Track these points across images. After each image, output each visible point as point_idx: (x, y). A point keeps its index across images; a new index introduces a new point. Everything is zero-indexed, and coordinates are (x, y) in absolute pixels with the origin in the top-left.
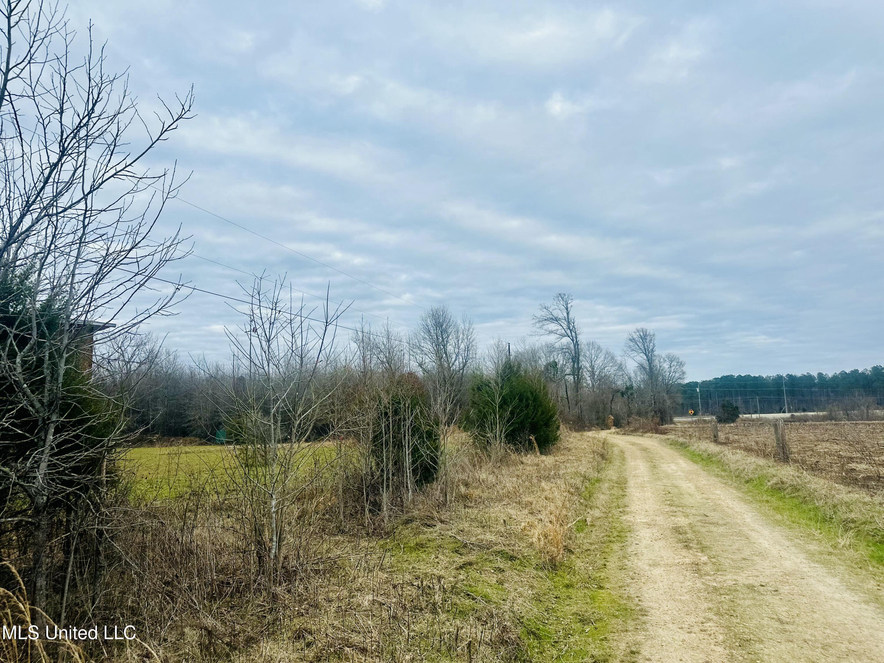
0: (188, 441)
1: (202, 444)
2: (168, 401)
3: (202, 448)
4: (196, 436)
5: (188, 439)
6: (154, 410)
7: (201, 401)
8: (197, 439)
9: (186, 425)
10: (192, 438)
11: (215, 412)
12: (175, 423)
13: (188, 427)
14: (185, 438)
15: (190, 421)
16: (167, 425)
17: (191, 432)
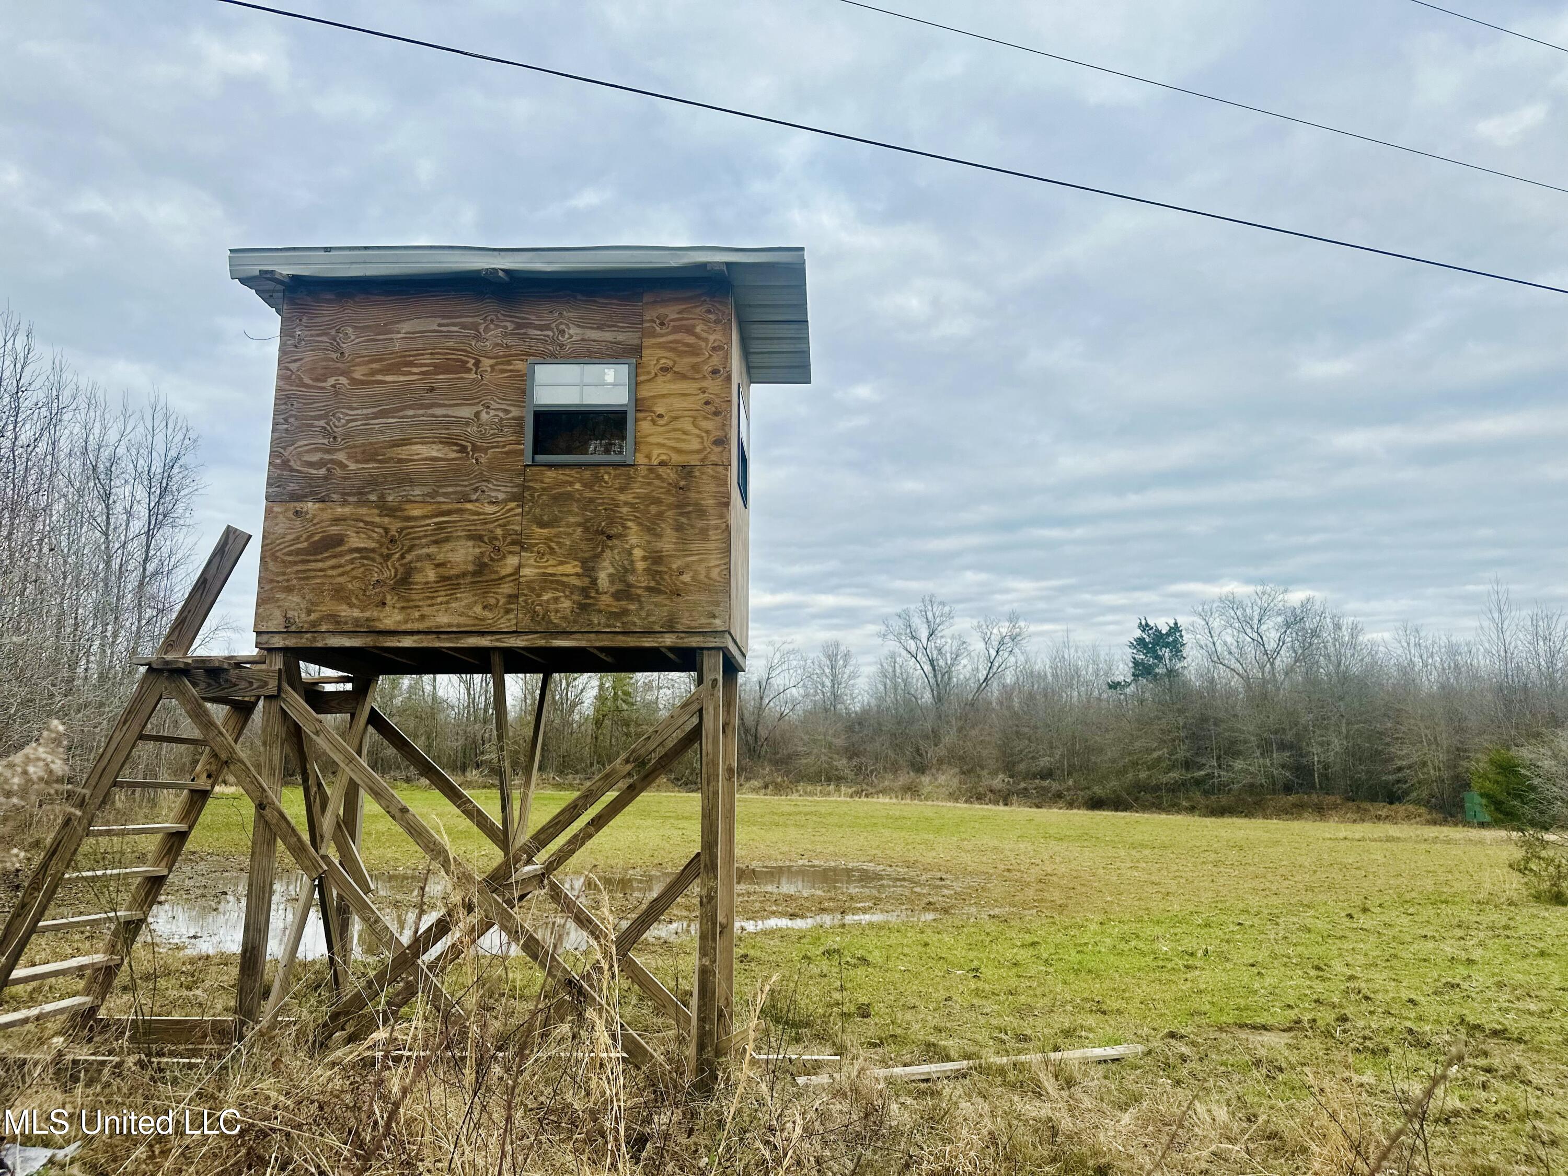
0: (1402, 813)
1: (1434, 823)
2: (1348, 724)
3: (1432, 832)
4: (1417, 802)
5: (1400, 808)
6: (1321, 744)
7: (1421, 725)
8: (1422, 810)
9: (1392, 778)
10: (1411, 807)
11: (1458, 749)
12: (1368, 772)
13: (1398, 781)
14: (1394, 807)
15: (1400, 769)
16: (1351, 778)
17: (1406, 793)
